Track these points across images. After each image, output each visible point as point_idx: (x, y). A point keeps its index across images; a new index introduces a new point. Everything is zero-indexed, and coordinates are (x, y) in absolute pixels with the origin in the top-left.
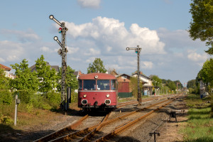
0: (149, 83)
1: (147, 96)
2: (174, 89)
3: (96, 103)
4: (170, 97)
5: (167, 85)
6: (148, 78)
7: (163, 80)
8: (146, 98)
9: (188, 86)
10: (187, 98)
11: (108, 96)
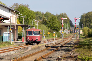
0: (13, 19)
1: (8, 43)
2: (57, 30)
3: (33, 40)
4: (50, 44)
5: (44, 23)
6: (10, 10)
7: (37, 13)
8: (7, 46)
9: (81, 25)
10: (79, 45)
11: (37, 37)
